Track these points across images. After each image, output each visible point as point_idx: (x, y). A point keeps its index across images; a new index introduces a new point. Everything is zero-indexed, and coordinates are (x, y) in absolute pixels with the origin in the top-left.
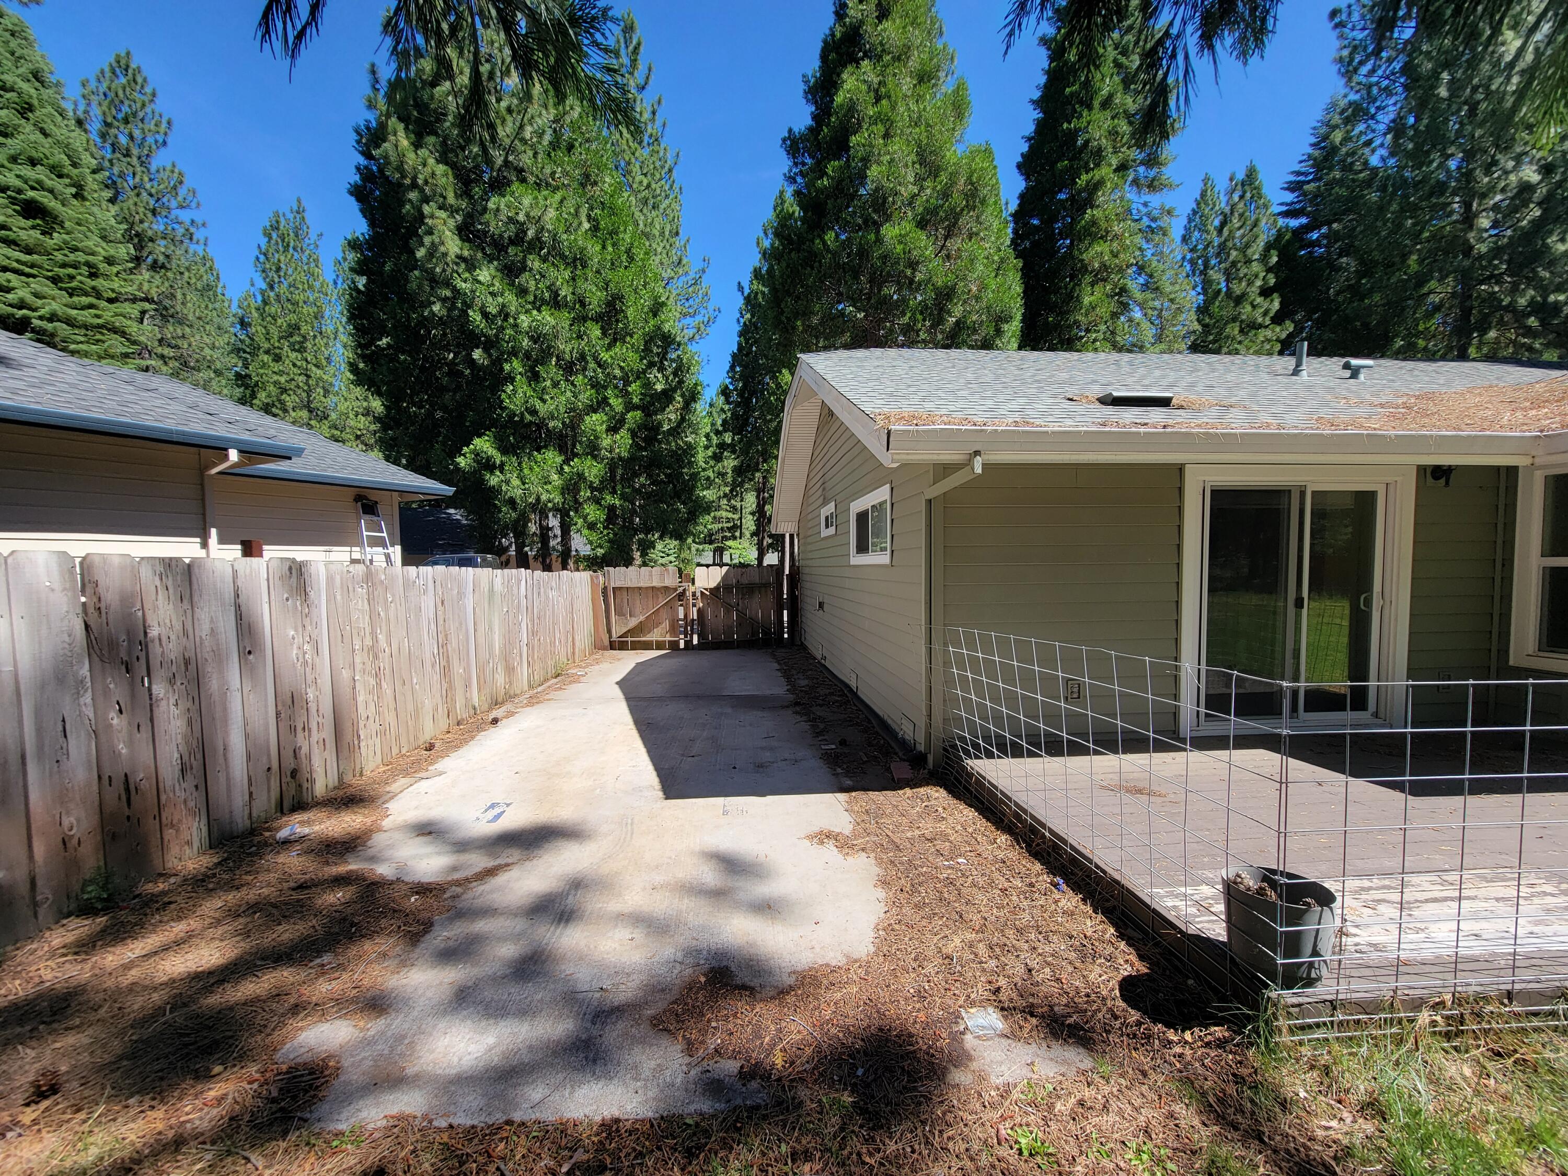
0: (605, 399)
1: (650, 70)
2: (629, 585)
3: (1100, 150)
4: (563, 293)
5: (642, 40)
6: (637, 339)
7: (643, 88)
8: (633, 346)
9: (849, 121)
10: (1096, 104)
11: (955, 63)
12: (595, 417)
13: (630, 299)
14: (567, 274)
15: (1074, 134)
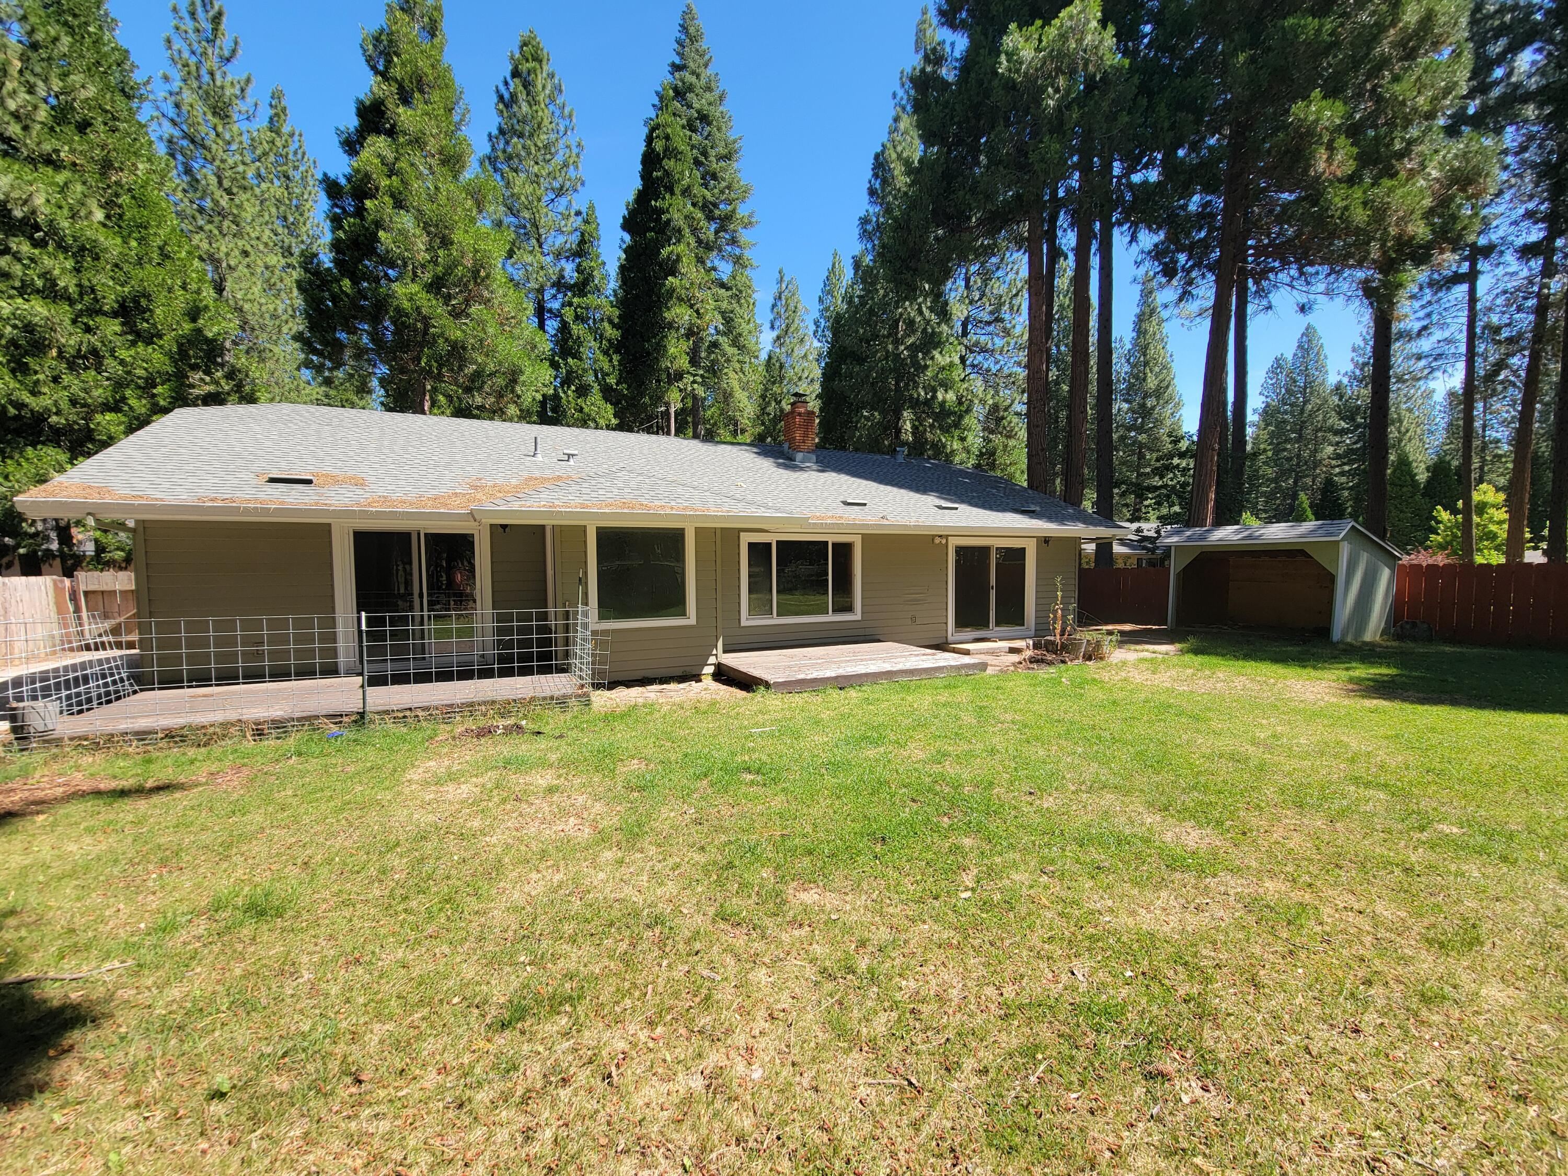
0: (124, 399)
1: (236, 43)
2: (105, 588)
3: (679, 231)
4: (61, 284)
5: (225, 10)
6: (169, 342)
7: (228, 60)
8: (161, 347)
9: (366, 185)
10: (677, 191)
11: (574, 120)
12: (109, 416)
13: (161, 297)
14: (69, 264)
15: (661, 211)
